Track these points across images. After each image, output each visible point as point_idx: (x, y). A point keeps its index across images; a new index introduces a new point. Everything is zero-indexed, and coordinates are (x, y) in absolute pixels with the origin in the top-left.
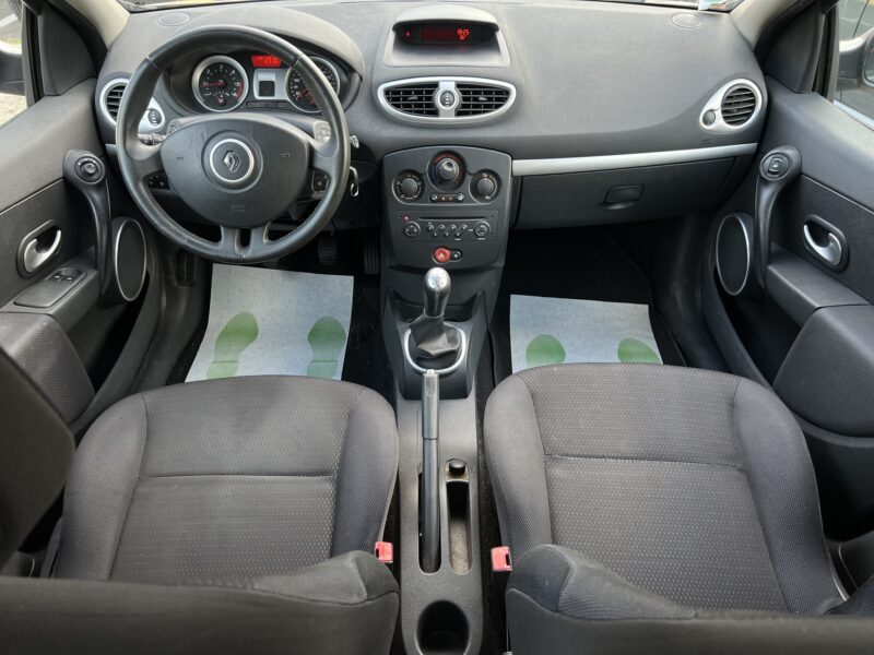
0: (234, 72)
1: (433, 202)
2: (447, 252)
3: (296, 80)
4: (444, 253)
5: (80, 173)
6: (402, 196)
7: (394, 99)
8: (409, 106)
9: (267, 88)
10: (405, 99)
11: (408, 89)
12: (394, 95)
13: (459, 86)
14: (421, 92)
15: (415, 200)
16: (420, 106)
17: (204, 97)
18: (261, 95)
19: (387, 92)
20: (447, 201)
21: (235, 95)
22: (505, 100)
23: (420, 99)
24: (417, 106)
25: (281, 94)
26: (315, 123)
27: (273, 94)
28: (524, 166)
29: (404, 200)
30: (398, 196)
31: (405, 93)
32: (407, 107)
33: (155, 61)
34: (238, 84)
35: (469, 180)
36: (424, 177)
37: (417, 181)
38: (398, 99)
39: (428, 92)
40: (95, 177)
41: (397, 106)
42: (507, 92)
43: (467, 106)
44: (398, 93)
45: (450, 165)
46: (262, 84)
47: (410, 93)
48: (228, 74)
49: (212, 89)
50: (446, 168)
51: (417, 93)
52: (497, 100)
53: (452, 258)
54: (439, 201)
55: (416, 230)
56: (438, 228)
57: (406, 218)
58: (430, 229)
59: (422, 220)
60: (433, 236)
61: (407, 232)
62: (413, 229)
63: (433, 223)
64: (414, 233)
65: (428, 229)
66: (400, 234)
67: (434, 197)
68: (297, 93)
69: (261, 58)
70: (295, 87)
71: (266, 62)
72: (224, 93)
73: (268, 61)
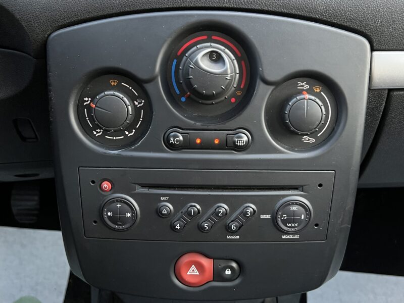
1: (172, 147)
2: (207, 263)
4: (200, 267)
6: (98, 133)
15: (129, 144)
20: (207, 146)
29: (100, 141)
30: (86, 130)
35: (263, 96)
36: (149, 87)
37: (132, 98)
45: (216, 58)
50: (206, 65)
53: (218, 275)
54: (187, 145)
55: (129, 215)
56: (184, 210)
57: (106, 185)
58: (165, 212)
59: (145, 190)
60: (173, 228)
61: (109, 217)
62: (122, 212)
63: (172, 199)
64: (124, 220)
65: (158, 212)
66: (95, 222)
67: (175, 137)
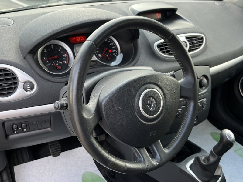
0: (61, 49)
10: (166, 48)
12: (161, 47)
13: (187, 38)
17: (47, 67)
19: (158, 46)
21: (65, 62)
22: (202, 42)
28: (214, 69)
31: (165, 45)
32: (168, 52)
34: (65, 55)
38: (163, 49)
41: (164, 52)
42: (202, 38)
43: (193, 47)
44: (163, 46)
48: (58, 50)
49: (50, 61)
52: (199, 42)
59: (183, 107)
64: (180, 114)
68: (99, 55)
69: (74, 38)
70: (98, 52)
71: (77, 40)
72: (59, 62)
73: (78, 39)
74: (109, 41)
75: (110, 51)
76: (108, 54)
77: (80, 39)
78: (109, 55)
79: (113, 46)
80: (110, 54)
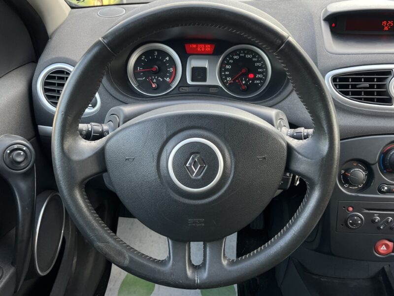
0: (168, 58)
1: (383, 193)
2: (390, 244)
3: (228, 67)
4: (387, 246)
5: (8, 161)
6: (347, 186)
7: (341, 87)
8: (359, 93)
9: (199, 74)
10: (354, 86)
11: (357, 77)
12: (343, 83)
14: (372, 80)
15: (361, 190)
16: (372, 93)
17: (138, 81)
18: (193, 80)
19: (334, 79)
21: (168, 79)
23: (372, 86)
24: (366, 93)
25: (213, 79)
26: (272, 112)
27: (205, 80)
29: (347, 189)
30: (342, 185)
31: (354, 80)
32: (356, 94)
33: (108, 44)
34: (171, 70)
36: (373, 167)
37: (364, 171)
38: (347, 86)
39: (379, 80)
40: (22, 165)
41: (345, 94)
44: (347, 80)
46: (194, 70)
47: (359, 80)
48: (162, 60)
49: (145, 74)
51: (366, 80)
54: (389, 192)
55: (359, 222)
56: (384, 220)
57: (351, 209)
58: (376, 221)
59: (368, 211)
60: (379, 228)
61: (350, 223)
62: (357, 221)
63: (380, 215)
64: (357, 224)
65: (373, 221)
66: (342, 225)
67: (384, 188)
68: (228, 79)
69: (194, 46)
70: (227, 73)
71: (199, 49)
72: (158, 78)
73: (201, 49)
74: (255, 58)
75: (251, 76)
76: (245, 80)
77: (205, 48)
78: (247, 82)
79: (261, 67)
80: (249, 81)
